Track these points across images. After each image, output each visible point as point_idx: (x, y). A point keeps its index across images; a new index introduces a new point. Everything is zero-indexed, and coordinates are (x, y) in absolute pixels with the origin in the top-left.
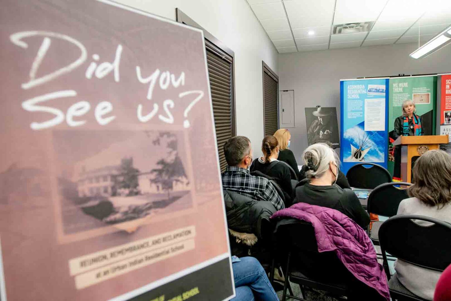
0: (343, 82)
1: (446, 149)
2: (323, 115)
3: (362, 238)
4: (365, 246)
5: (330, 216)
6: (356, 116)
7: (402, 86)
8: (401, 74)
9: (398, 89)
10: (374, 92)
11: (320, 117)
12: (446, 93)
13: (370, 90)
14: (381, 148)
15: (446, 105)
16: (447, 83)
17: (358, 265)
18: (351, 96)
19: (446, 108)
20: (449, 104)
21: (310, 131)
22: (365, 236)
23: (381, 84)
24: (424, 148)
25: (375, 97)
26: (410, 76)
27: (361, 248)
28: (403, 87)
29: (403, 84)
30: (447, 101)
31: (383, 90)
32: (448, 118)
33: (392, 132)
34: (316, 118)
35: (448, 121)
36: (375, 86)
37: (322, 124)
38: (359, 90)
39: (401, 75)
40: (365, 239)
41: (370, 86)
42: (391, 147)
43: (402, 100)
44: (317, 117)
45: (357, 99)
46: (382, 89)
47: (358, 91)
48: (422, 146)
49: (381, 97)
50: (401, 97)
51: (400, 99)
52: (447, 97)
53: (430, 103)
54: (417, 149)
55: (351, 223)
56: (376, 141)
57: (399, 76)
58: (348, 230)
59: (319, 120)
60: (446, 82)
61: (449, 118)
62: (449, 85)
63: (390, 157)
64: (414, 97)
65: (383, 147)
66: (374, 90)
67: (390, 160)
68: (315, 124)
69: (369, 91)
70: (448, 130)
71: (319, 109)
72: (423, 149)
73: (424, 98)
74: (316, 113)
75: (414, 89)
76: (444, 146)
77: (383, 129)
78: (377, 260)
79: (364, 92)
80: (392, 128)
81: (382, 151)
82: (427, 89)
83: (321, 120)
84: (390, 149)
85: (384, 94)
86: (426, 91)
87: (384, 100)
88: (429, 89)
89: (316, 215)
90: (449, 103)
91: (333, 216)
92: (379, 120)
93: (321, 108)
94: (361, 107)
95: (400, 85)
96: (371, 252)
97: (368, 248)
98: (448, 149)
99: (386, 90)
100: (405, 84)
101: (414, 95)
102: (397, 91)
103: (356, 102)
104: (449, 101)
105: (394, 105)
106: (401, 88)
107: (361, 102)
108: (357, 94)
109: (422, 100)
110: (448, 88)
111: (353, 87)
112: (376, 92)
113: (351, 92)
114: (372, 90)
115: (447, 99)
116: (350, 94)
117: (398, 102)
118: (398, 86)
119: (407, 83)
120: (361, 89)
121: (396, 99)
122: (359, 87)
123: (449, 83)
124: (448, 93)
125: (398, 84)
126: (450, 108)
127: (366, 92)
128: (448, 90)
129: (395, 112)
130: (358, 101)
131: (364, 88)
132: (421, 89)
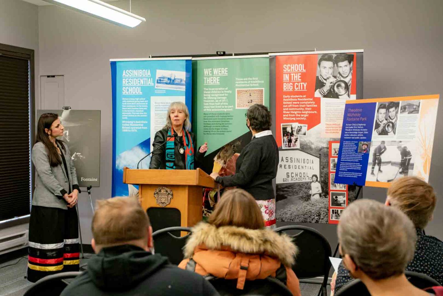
0: (116, 63)
1: (286, 195)
6: (137, 128)
7: (218, 74)
8: (221, 50)
9: (212, 79)
10: (166, 83)
12: (284, 89)
13: (160, 80)
15: (284, 112)
16: (284, 70)
18: (128, 90)
19: (284, 118)
20: (289, 111)
24: (165, 193)
26: (231, 55)
28: (220, 77)
29: (220, 70)
30: (286, 105)
31: (181, 81)
32: (288, 138)
35: (287, 143)
36: (167, 73)
37: (69, 141)
38: (141, 79)
39: (219, 53)
41: (160, 73)
43: (219, 100)
45: (139, 96)
46: (179, 79)
47: (139, 80)
48: (161, 188)
50: (217, 95)
51: (216, 98)
52: (286, 97)
54: (155, 194)
57: (217, 55)
61: (289, 136)
62: (288, 74)
64: (238, 94)
66: (166, 80)
69: (157, 82)
70: (289, 159)
73: (255, 97)
75: (238, 81)
76: (283, 191)
79: (150, 83)
82: (259, 82)
83: (67, 134)
85: (184, 88)
86: (258, 85)
88: (263, 82)
90: (289, 108)
94: (145, 111)
95: (215, 71)
98: (289, 197)
99: (187, 82)
100: (223, 70)
101: (238, 90)
102: (211, 83)
103: (136, 102)
104: (290, 104)
105: (205, 108)
106: (216, 77)
107: (146, 101)
108: (139, 87)
109: (251, 101)
110: (287, 80)
111: (130, 74)
112: (170, 84)
113: (128, 83)
114: (163, 80)
115: (286, 101)
116: (126, 87)
117: (212, 104)
118: (212, 73)
119: (227, 68)
120: (144, 78)
121: (209, 98)
122: (141, 74)
123: (288, 70)
124: (287, 90)
125: (212, 71)
126: (291, 119)
127: (153, 83)
128: (286, 84)
129: (208, 123)
130: (140, 99)
131: (150, 75)
132: (249, 81)
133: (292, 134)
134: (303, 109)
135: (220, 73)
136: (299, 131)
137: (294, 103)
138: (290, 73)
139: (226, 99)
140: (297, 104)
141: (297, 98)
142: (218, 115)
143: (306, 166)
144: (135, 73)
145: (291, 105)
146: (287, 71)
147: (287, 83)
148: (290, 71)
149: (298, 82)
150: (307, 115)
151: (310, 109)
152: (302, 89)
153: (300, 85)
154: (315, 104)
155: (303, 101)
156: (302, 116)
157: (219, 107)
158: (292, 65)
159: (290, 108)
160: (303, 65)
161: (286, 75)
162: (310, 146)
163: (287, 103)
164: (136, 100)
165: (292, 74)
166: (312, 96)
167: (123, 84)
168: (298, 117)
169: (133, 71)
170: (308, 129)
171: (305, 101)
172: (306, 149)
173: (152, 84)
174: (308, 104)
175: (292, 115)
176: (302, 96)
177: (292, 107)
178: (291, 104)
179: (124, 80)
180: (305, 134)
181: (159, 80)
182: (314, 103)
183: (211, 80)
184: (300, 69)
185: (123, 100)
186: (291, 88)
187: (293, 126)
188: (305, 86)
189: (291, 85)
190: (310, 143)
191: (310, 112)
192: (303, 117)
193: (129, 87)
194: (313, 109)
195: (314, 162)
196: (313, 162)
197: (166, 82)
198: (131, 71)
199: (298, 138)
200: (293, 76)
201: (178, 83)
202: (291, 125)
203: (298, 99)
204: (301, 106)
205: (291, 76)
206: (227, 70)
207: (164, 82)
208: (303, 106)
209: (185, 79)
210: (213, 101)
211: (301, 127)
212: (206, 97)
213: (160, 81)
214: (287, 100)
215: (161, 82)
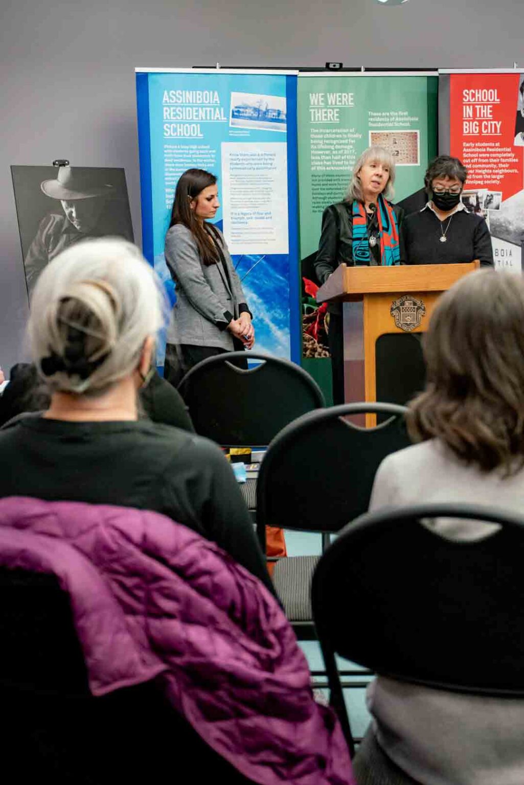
0: (146, 75)
2: (79, 196)
3: (257, 612)
4: (268, 645)
5: (128, 539)
7: (336, 104)
8: (334, 60)
9: (326, 112)
10: (251, 118)
11: (70, 203)
12: (464, 132)
13: (238, 112)
14: (279, 314)
16: (464, 99)
17: (248, 723)
18: (175, 130)
20: (474, 169)
21: (32, 255)
22: (266, 606)
23: (274, 92)
24: (413, 306)
25: (256, 137)
26: (359, 70)
27: (255, 654)
28: (339, 108)
29: (340, 97)
30: (466, 158)
31: (279, 113)
33: (312, 258)
34: (53, 205)
36: (251, 99)
37: (78, 228)
38: (200, 109)
39: (331, 66)
40: (268, 616)
41: (238, 99)
42: (310, 310)
43: (339, 150)
44: (59, 201)
45: (198, 142)
46: (275, 111)
47: (197, 111)
49: (273, 137)
50: (335, 142)
51: (332, 148)
52: (468, 145)
53: (419, 164)
55: (211, 561)
56: (263, 290)
57: (328, 68)
58: (202, 591)
59: (65, 215)
60: (464, 97)
61: (473, 212)
62: (471, 107)
63: (305, 343)
64: (373, 139)
65: (284, 309)
66: (249, 112)
67: (308, 353)
68: (49, 229)
69: (233, 116)
71: (64, 173)
72: (407, 310)
73: (404, 146)
74: (54, 187)
75: (373, 117)
77: (281, 247)
78: (312, 694)
79: (218, 116)
80: (310, 244)
81: (282, 325)
82: (409, 119)
83: (74, 215)
84: (306, 315)
85: (283, 128)
86: (408, 124)
87: (282, 148)
88: (417, 119)
89: (78, 542)
90: (473, 164)
91: (145, 537)
92: (268, 216)
93: (71, 167)
95: (331, 98)
96: (289, 662)
97: (278, 648)
99: (287, 115)
100: (345, 96)
101: (372, 133)
102: (323, 119)
103: (191, 152)
104: (473, 158)
105: (314, 166)
106: (333, 109)
107: (210, 151)
108: (196, 123)
109: (397, 152)
110: (469, 117)
111: (179, 99)
112: (258, 119)
113: (174, 116)
114: (243, 112)
115: (468, 153)
116: (170, 123)
117: (327, 158)
118: (326, 102)
119: (352, 94)
120: (205, 107)
121: (319, 147)
122: (199, 99)
123: (471, 100)
124: (469, 133)
125: (325, 97)
126: (476, 182)
127: (224, 117)
128: (467, 123)
129: (320, 191)
130: (199, 147)
131: (219, 102)
132: (392, 117)
133: (477, 208)
134: (495, 166)
135: (340, 101)
136: (488, 204)
137: (480, 155)
138: (474, 105)
139: (351, 149)
140: (486, 158)
141: (485, 147)
142: (338, 178)
143: (499, 261)
144: (189, 96)
145: (476, 160)
146: (469, 101)
147: (469, 121)
148: (475, 101)
149: (487, 121)
150: (502, 176)
151: (507, 166)
152: (493, 131)
153: (491, 125)
154: (515, 157)
155: (495, 152)
156: (494, 177)
157: (339, 163)
158: (477, 91)
159: (475, 163)
160: (496, 91)
161: (468, 107)
162: (506, 227)
163: (470, 155)
164: (192, 149)
165: (478, 107)
166: (510, 144)
167: (165, 118)
168: (487, 179)
169: (184, 92)
170: (503, 199)
171: (499, 153)
172: (500, 232)
173: (223, 119)
174: (503, 158)
175: (478, 177)
176: (493, 145)
177: (478, 163)
178: (476, 158)
179: (166, 111)
180: (498, 208)
181: (236, 112)
182: (513, 155)
183: (324, 115)
184: (491, 98)
185: (166, 149)
186: (476, 130)
187: (480, 195)
188: (498, 126)
189: (476, 125)
190: (507, 223)
191: (506, 171)
192: (494, 179)
193: (176, 123)
194: (512, 165)
195: (512, 253)
196: (510, 254)
197: (250, 115)
198: (181, 93)
199: (486, 215)
200: (480, 109)
201: (274, 117)
202: (477, 193)
203: (488, 149)
204: (491, 160)
205: (476, 109)
206: (352, 96)
207: (247, 115)
208: (495, 161)
209: (285, 112)
210: (327, 152)
211: (492, 195)
212: (316, 144)
213: (237, 114)
214: (470, 150)
215: (241, 114)
